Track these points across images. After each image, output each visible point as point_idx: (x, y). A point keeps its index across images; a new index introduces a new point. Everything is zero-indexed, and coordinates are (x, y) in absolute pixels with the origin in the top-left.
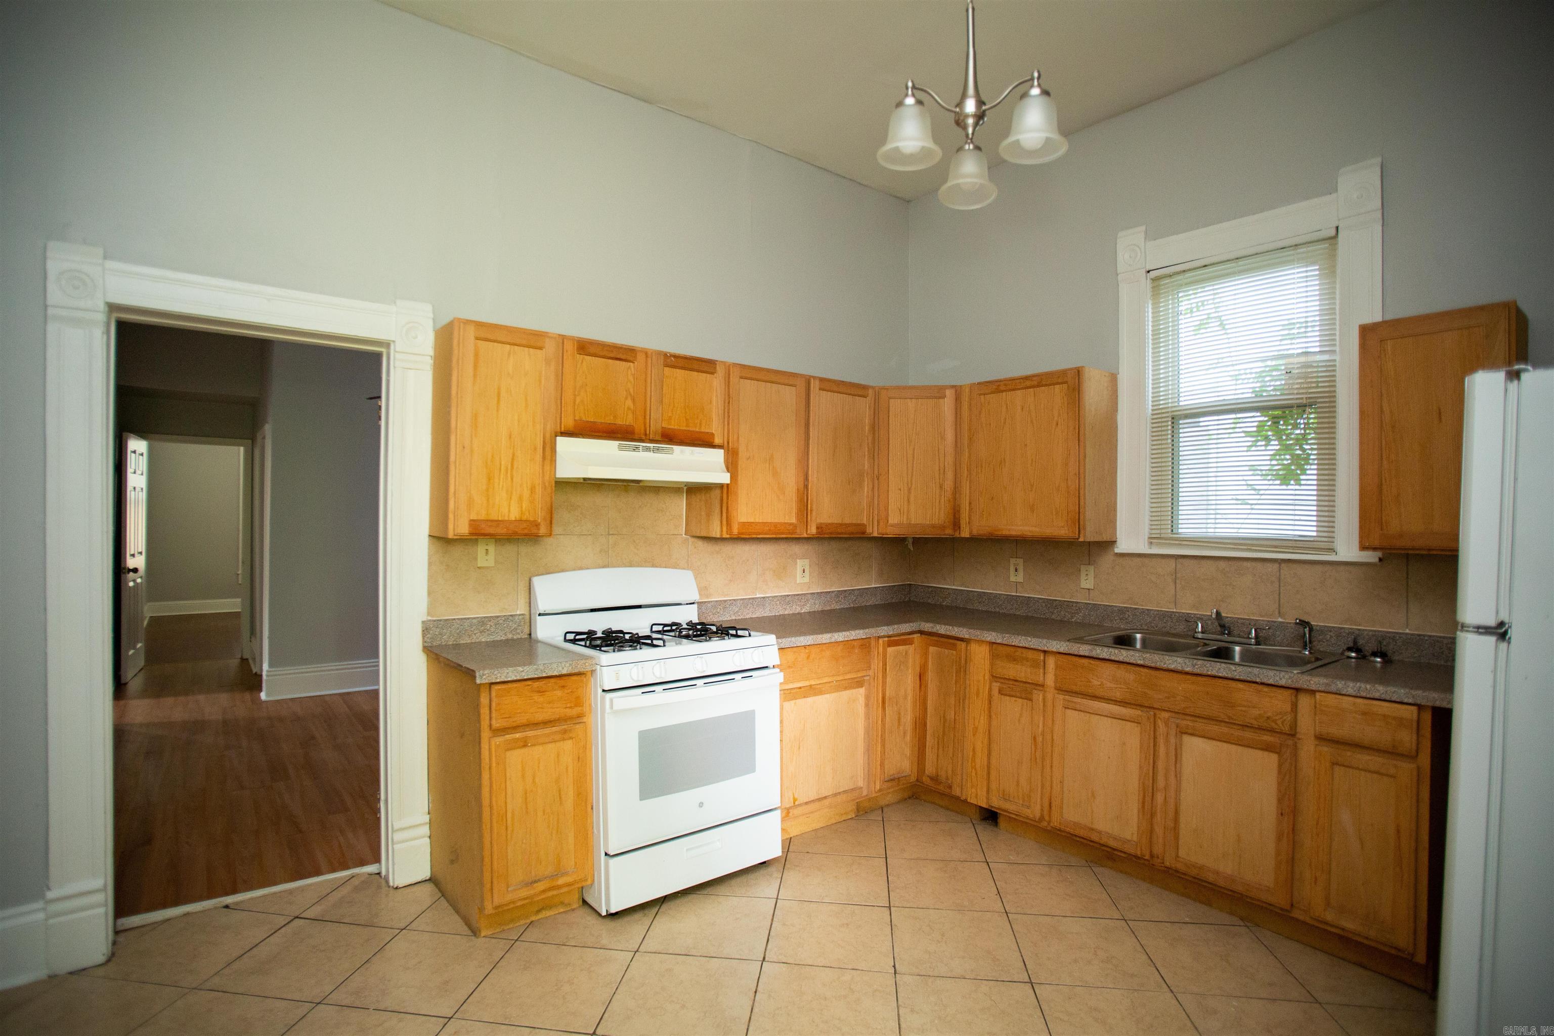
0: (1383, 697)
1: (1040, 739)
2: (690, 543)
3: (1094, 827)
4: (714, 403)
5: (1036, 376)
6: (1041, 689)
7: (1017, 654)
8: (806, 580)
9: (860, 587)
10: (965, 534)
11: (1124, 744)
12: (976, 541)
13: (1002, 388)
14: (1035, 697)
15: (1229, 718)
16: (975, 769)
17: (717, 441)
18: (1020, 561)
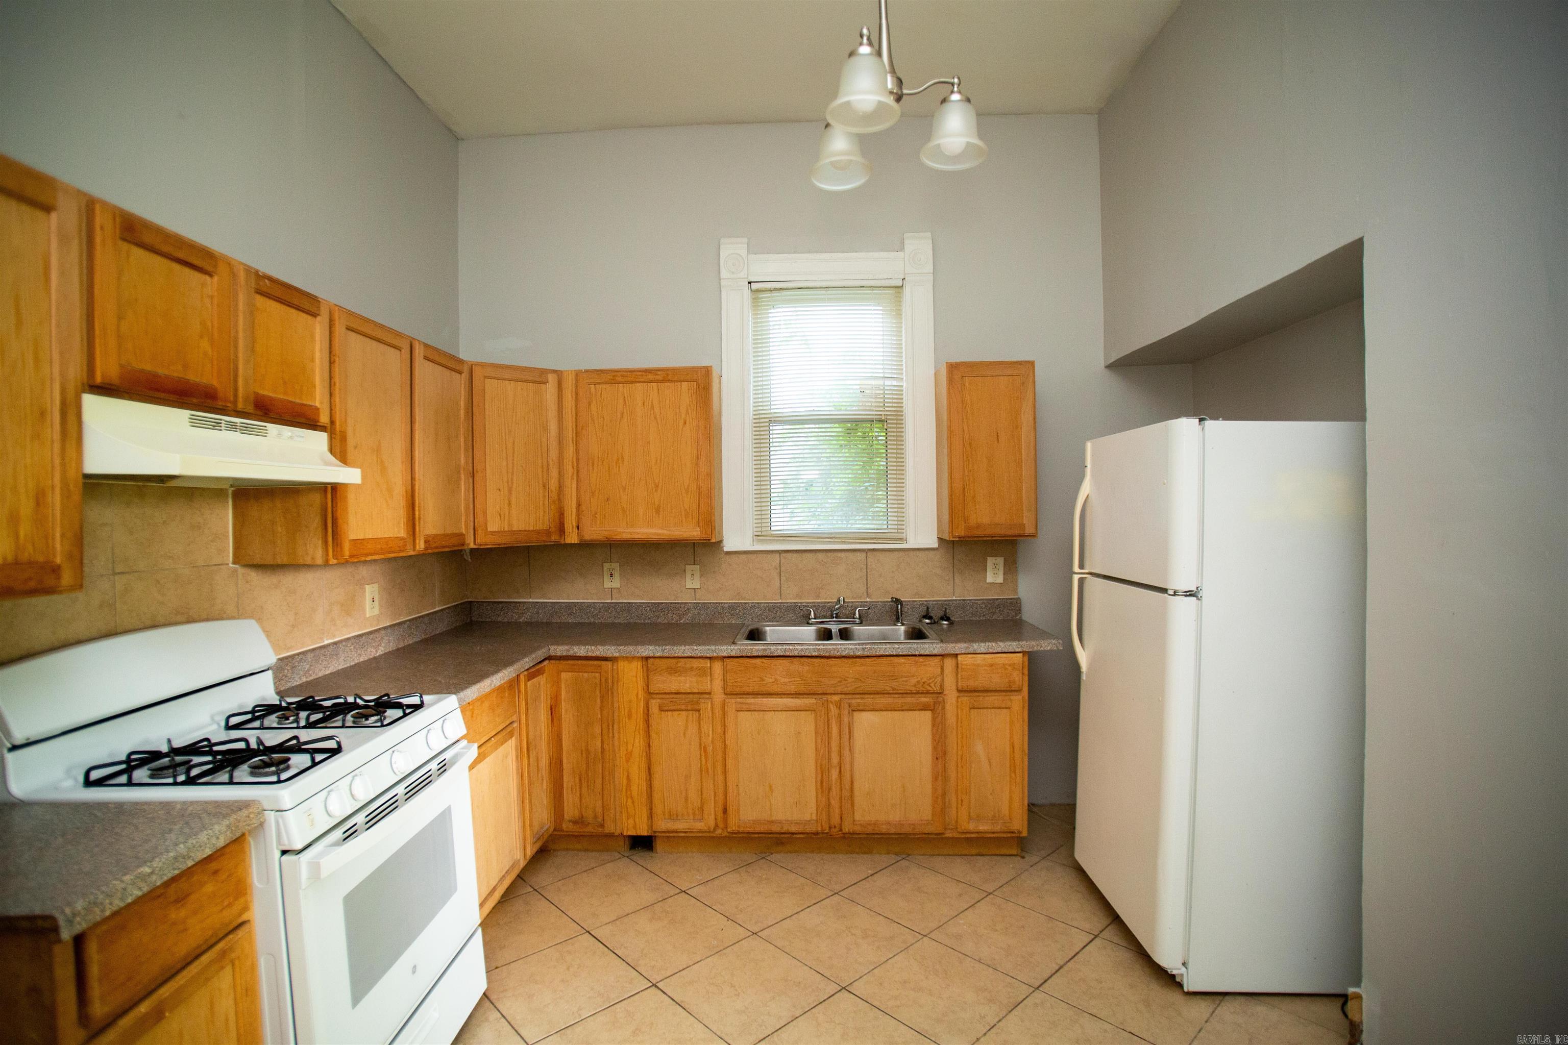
0: (1004, 650)
1: (710, 749)
2: (240, 576)
3: (774, 818)
4: (317, 361)
5: (662, 370)
6: (708, 696)
7: (679, 665)
8: (376, 611)
9: (427, 612)
10: (572, 538)
11: (799, 733)
12: (586, 547)
13: (619, 379)
14: (702, 706)
15: (894, 689)
16: (632, 797)
17: (324, 419)
18: (616, 566)
